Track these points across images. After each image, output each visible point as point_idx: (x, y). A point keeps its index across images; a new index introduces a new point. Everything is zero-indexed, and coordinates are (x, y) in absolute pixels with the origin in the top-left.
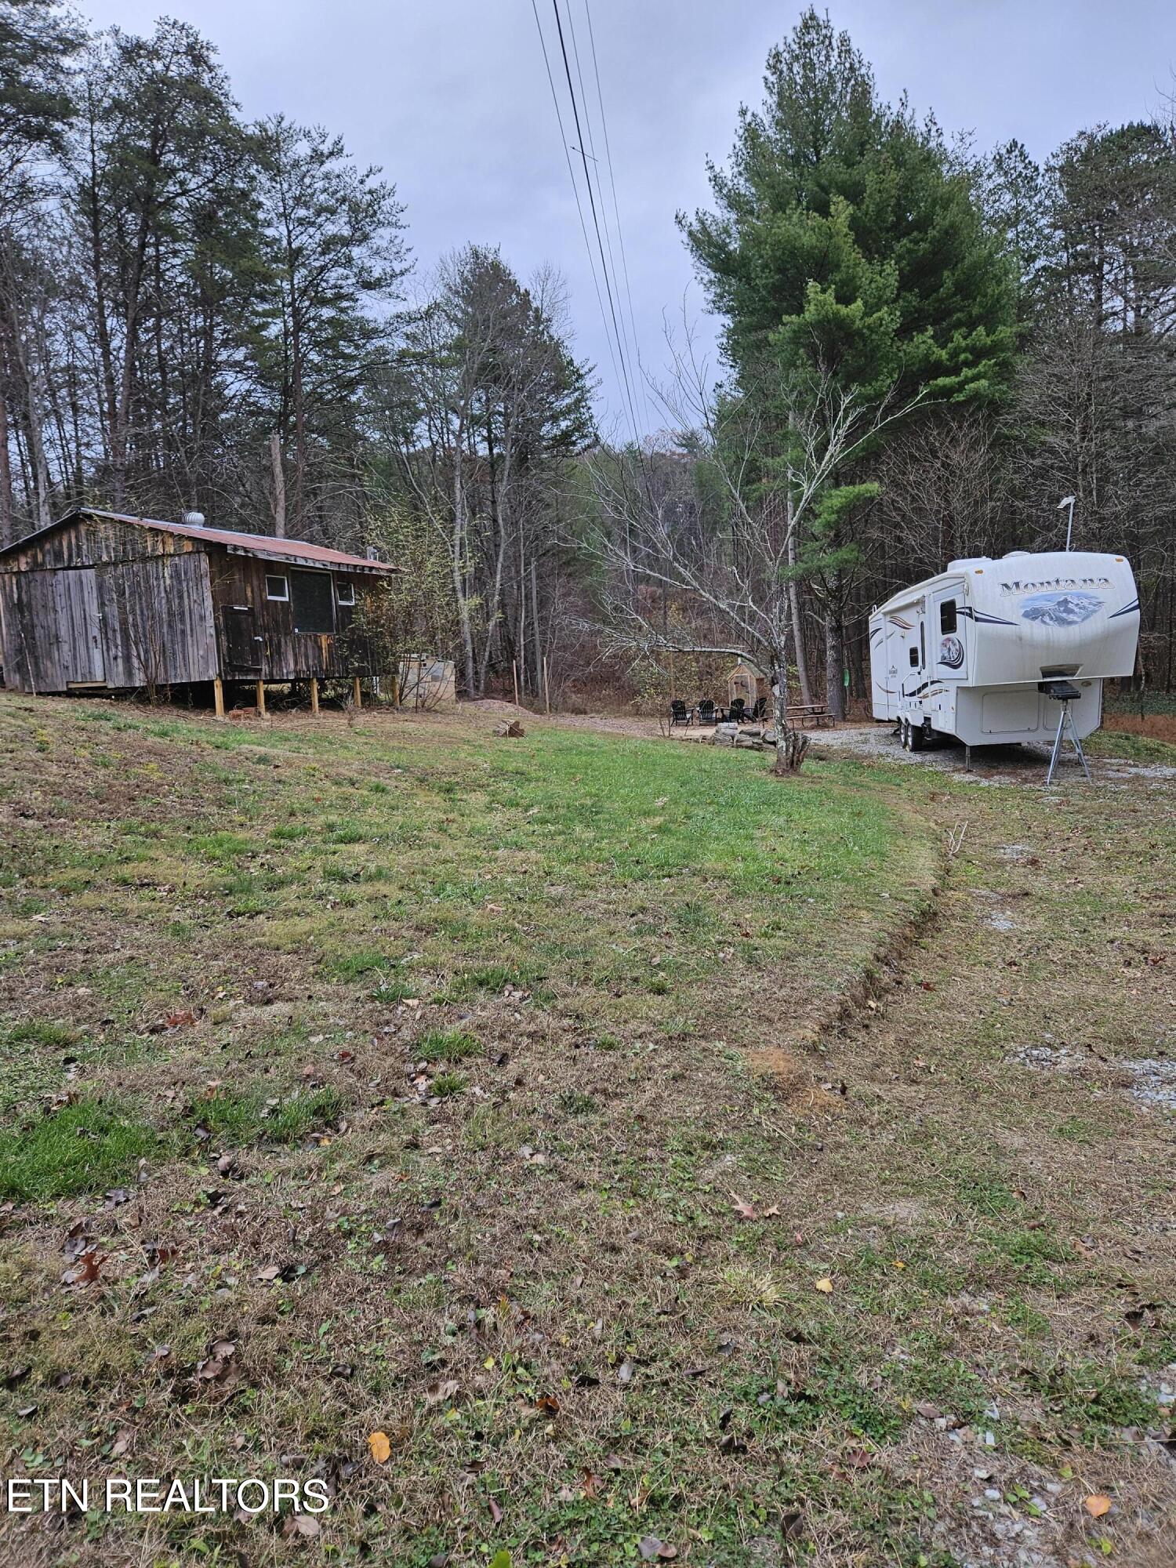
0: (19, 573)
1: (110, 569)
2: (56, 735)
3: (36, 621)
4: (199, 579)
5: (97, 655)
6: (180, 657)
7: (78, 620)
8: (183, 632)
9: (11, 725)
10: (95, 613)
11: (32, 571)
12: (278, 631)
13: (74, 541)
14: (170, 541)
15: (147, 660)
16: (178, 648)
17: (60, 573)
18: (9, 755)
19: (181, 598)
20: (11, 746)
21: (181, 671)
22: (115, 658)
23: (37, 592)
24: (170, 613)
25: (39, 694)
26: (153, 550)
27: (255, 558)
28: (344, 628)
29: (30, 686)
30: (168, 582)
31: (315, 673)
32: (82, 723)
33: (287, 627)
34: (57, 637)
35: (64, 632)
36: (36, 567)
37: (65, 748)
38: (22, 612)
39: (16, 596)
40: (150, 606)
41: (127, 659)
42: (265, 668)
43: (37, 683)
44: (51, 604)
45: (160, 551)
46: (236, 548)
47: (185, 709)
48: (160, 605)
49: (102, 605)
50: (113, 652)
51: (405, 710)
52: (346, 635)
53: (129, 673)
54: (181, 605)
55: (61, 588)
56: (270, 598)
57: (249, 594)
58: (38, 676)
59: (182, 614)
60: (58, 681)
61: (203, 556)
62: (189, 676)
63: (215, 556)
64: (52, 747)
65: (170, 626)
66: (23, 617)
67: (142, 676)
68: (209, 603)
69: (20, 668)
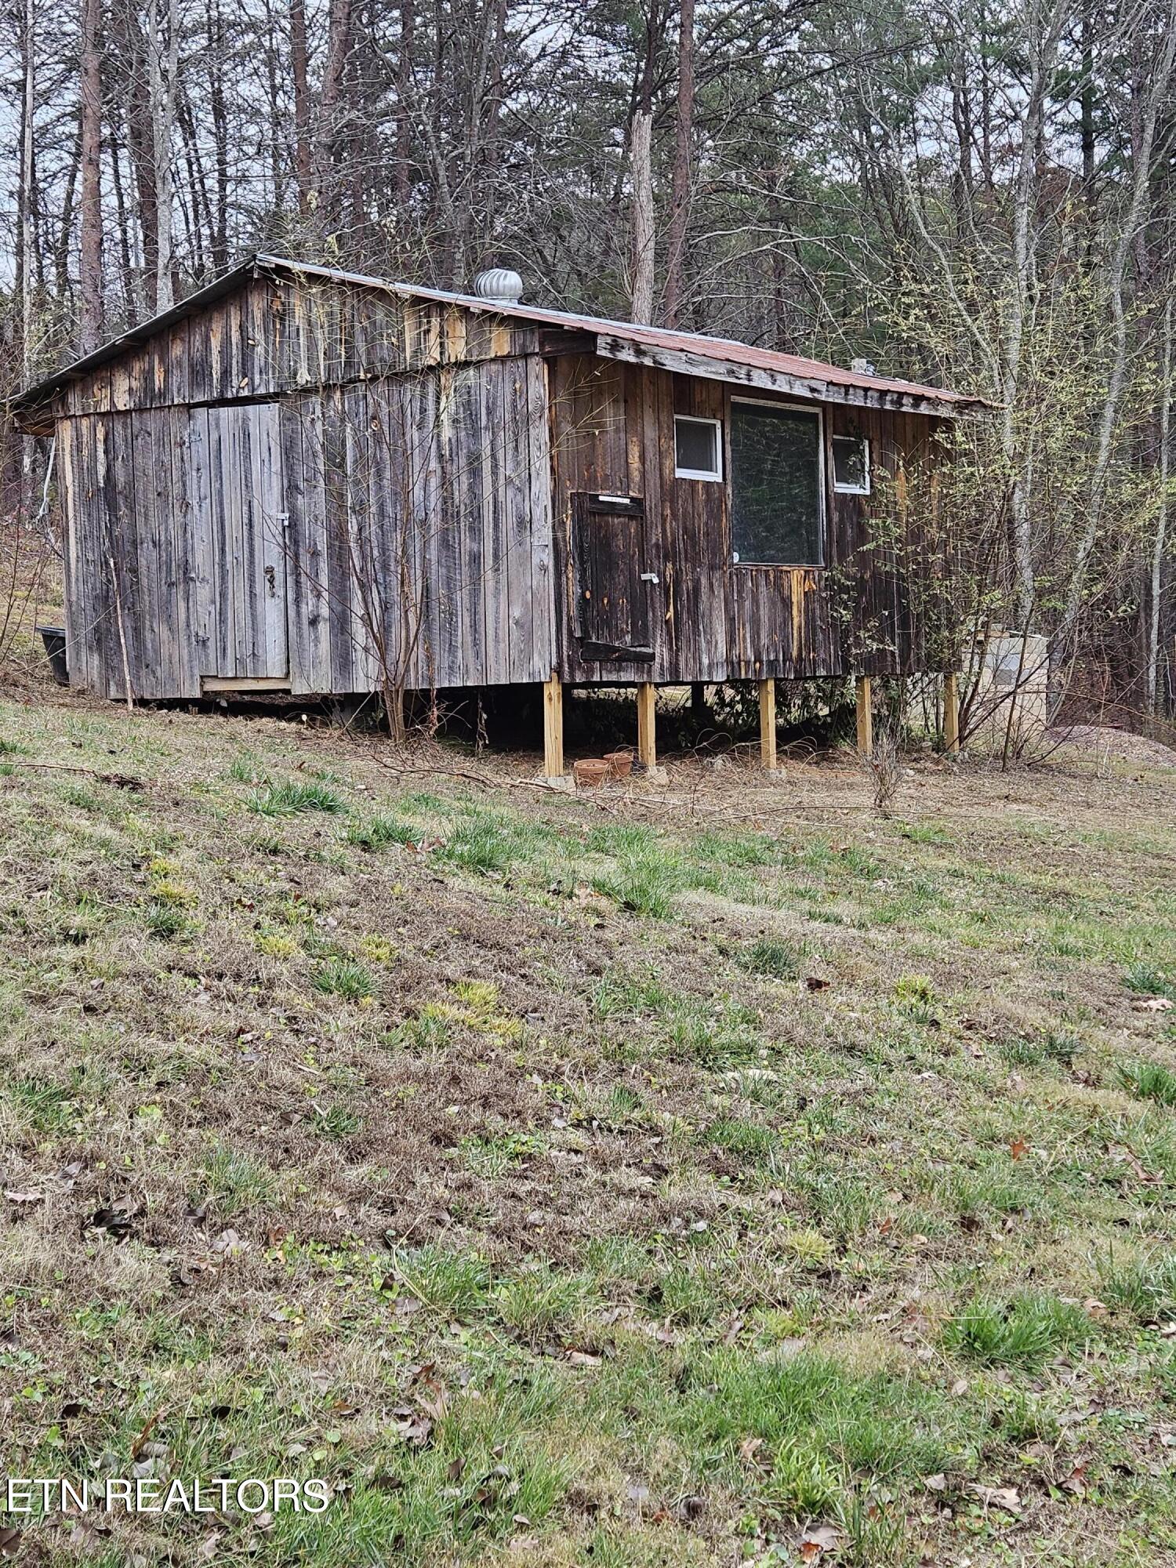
0: (112, 414)
1: (316, 400)
2: (205, 871)
3: (141, 530)
4: (522, 422)
5: (272, 612)
6: (464, 620)
7: (235, 529)
8: (476, 559)
9: (81, 839)
10: (272, 509)
11: (140, 410)
12: (695, 561)
13: (235, 336)
14: (461, 329)
15: (386, 628)
16: (462, 597)
17: (201, 413)
18: (70, 953)
19: (475, 472)
20: (79, 919)
21: (464, 655)
22: (314, 622)
23: (147, 462)
24: (448, 513)
25: (142, 703)
26: (417, 353)
27: (658, 371)
28: (842, 557)
29: (121, 685)
30: (447, 433)
31: (772, 664)
32: (267, 828)
33: (715, 550)
34: (186, 568)
35: (202, 559)
36: (150, 401)
37: (231, 922)
38: (112, 508)
39: (102, 470)
40: (403, 493)
41: (341, 624)
42: (660, 650)
43: (136, 677)
44: (176, 489)
45: (432, 357)
46: (615, 345)
47: (471, 753)
48: (425, 493)
49: (291, 490)
50: (307, 610)
51: (975, 763)
52: (846, 571)
53: (343, 662)
54: (474, 492)
55: (200, 452)
56: (681, 473)
57: (635, 464)
58: (139, 660)
59: (476, 515)
60: (183, 674)
61: (538, 368)
62: (484, 670)
63: (563, 367)
64: (195, 919)
65: (446, 544)
66: (115, 518)
67: (373, 666)
68: (543, 485)
69: (102, 640)
